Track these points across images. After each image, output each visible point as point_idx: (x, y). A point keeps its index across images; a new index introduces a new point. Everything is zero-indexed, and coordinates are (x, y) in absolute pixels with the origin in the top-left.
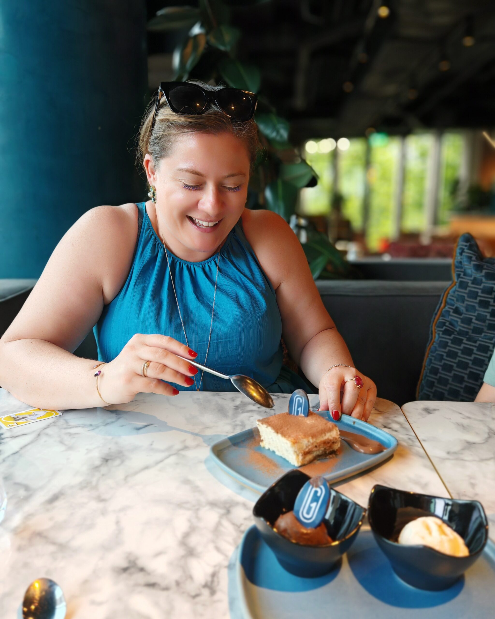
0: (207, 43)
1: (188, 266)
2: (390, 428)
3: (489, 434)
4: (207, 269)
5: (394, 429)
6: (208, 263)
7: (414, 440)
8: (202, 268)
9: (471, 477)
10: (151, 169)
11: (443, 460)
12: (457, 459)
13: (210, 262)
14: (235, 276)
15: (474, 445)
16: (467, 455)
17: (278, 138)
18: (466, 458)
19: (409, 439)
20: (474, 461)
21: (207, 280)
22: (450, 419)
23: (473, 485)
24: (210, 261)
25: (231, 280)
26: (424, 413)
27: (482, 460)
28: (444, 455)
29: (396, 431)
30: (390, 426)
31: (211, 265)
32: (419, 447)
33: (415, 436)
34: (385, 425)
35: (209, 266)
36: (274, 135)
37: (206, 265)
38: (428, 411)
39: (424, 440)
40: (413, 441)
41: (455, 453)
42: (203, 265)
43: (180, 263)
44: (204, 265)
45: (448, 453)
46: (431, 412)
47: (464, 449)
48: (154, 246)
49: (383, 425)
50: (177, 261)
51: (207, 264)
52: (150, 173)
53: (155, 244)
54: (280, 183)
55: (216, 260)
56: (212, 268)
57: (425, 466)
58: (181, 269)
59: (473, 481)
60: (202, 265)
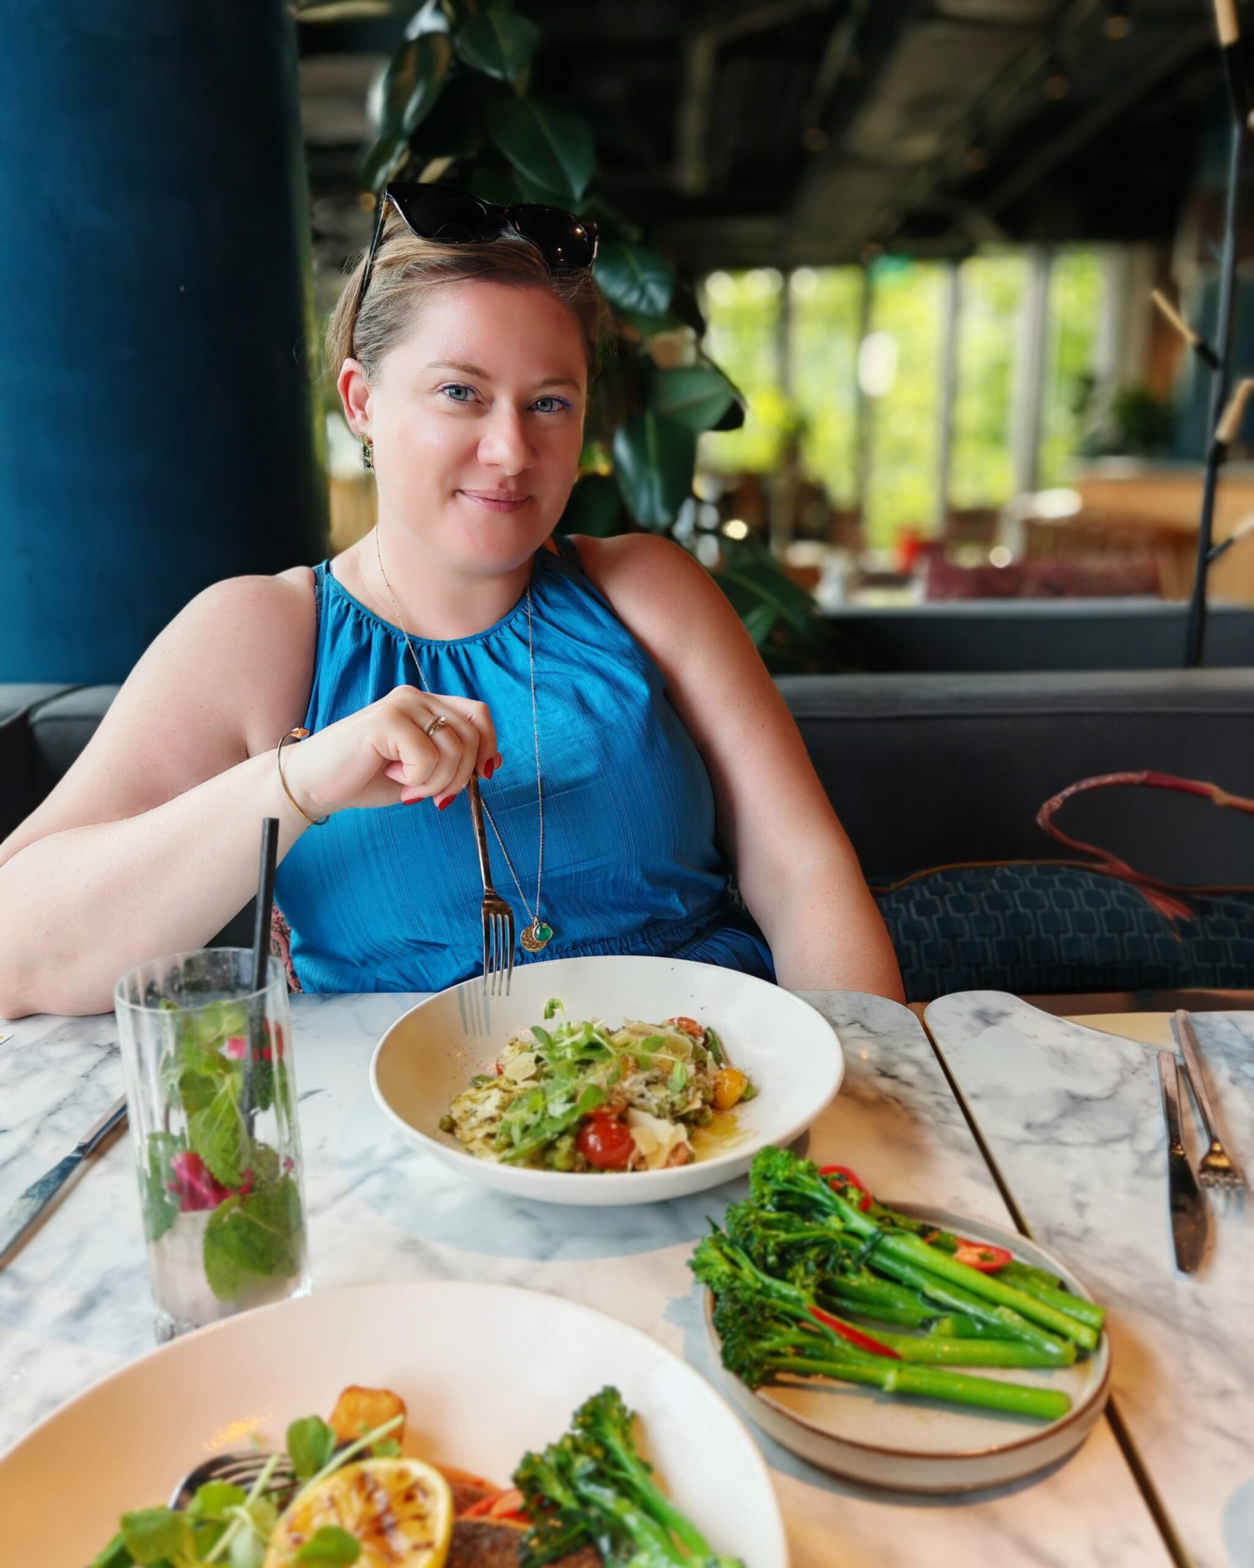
0: (455, 56)
1: (449, 650)
2: (894, 1077)
3: (1122, 1075)
4: (495, 646)
5: (905, 1079)
6: (494, 633)
7: (949, 1106)
8: (482, 646)
9: (1078, 1187)
10: (356, 397)
11: (1017, 1144)
12: (1047, 1142)
13: (498, 631)
14: (563, 651)
15: (1086, 1102)
16: (1071, 1131)
17: (644, 306)
18: (1068, 1138)
19: (939, 1104)
20: (1085, 1144)
21: (500, 670)
22: (1036, 1037)
23: (1081, 1207)
24: (500, 629)
25: (556, 660)
26: (977, 1023)
27: (1105, 1142)
28: (1018, 1132)
29: (909, 1084)
30: (894, 1072)
31: (504, 637)
32: (960, 1125)
33: (951, 1097)
34: (883, 1068)
35: (498, 640)
36: (631, 299)
37: (492, 639)
38: (985, 1018)
39: (975, 1096)
40: (947, 1110)
41: (1044, 1126)
42: (484, 639)
43: (429, 648)
44: (487, 640)
45: (1028, 1126)
46: (992, 1020)
47: (1062, 1115)
48: (358, 626)
49: (878, 1069)
50: (422, 646)
51: (492, 635)
52: (353, 407)
53: (361, 623)
54: (650, 422)
55: (511, 624)
56: (505, 643)
57: (973, 1176)
58: (435, 662)
59: (1081, 1197)
60: (481, 639)
